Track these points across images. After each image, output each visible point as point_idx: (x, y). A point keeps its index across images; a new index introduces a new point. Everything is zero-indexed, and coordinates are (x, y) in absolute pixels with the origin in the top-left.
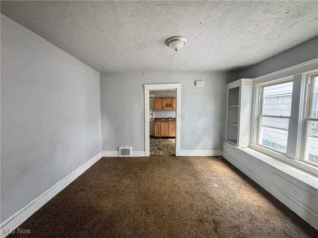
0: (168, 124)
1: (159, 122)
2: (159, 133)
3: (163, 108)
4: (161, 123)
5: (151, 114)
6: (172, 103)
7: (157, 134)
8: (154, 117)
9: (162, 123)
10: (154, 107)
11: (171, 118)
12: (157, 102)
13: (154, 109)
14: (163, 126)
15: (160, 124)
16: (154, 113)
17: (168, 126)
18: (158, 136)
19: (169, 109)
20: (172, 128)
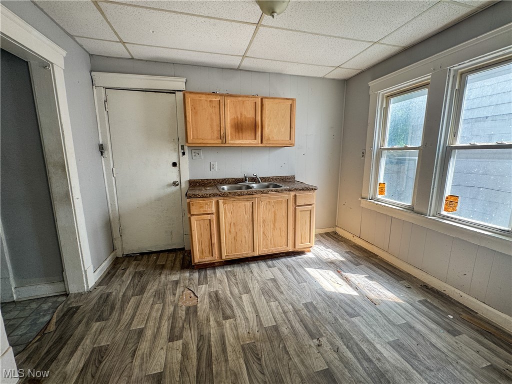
0: (249, 204)
1: (208, 201)
2: (212, 245)
3: (223, 138)
4: (218, 203)
5: (174, 164)
6: (259, 118)
7: (202, 252)
8: (186, 177)
9: (224, 203)
10: (182, 135)
11: (254, 180)
12: (194, 108)
13: (182, 142)
14: (229, 215)
15: (214, 210)
16: (185, 161)
17: (248, 216)
18: (208, 259)
19: (247, 140)
20: (264, 221)
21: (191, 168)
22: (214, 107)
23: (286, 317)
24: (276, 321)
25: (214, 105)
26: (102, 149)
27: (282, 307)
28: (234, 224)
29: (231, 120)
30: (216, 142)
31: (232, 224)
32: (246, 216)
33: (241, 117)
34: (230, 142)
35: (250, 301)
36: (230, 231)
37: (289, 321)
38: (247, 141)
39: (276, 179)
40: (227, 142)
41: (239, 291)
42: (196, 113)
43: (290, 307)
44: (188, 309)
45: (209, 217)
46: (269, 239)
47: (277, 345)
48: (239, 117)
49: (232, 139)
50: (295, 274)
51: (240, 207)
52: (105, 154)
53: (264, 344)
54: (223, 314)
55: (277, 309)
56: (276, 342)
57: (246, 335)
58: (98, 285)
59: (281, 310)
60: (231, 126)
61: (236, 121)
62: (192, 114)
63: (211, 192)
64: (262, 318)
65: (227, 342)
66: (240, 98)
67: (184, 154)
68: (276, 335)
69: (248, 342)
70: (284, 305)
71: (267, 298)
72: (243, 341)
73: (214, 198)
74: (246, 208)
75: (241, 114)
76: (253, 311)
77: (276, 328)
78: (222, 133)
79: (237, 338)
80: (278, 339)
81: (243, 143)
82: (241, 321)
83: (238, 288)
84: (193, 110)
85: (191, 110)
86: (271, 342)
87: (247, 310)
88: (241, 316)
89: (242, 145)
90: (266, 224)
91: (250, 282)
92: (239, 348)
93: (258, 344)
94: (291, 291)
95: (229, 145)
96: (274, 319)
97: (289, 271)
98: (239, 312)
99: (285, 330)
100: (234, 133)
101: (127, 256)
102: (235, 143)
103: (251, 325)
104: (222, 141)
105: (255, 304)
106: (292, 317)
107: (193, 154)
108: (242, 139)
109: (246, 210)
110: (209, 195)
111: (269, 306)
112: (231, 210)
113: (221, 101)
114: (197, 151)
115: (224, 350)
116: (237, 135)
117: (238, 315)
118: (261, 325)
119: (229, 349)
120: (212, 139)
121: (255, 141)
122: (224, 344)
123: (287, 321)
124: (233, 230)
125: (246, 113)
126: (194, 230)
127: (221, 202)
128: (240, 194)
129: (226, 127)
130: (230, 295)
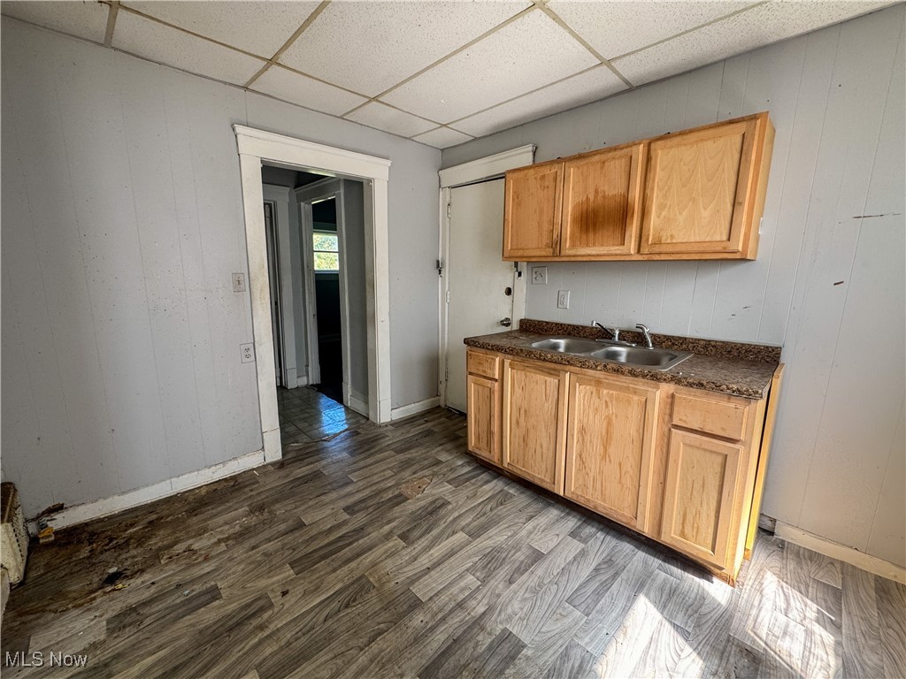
21: (529, 301)
22: (548, 187)
23: (451, 612)
24: (431, 599)
25: (546, 183)
26: (439, 267)
27: (471, 596)
28: (525, 411)
29: (574, 208)
30: (543, 253)
31: (522, 411)
32: (546, 405)
33: (596, 197)
34: (567, 252)
35: (454, 546)
36: (518, 423)
37: (444, 619)
38: (602, 248)
39: (705, 347)
40: (562, 253)
41: (468, 525)
42: (519, 204)
43: (481, 609)
44: (400, 495)
45: (489, 383)
46: (591, 475)
47: (381, 619)
48: (591, 197)
49: (573, 246)
50: (594, 585)
51: (537, 383)
52: (442, 274)
53: (375, 601)
54: (408, 530)
55: (462, 590)
56: (387, 615)
57: (383, 572)
58: (391, 425)
59: (462, 597)
60: (574, 220)
61: (585, 207)
62: (513, 207)
63: (498, 343)
64: (427, 576)
65: (364, 556)
66: (597, 158)
67: (520, 274)
68: (401, 610)
69: (371, 580)
70: (480, 598)
71: (479, 565)
72: (370, 574)
73: (499, 354)
74: (548, 388)
75: (596, 191)
76: (436, 560)
77: (416, 604)
78: (555, 236)
79: (374, 565)
80: (395, 617)
81: (594, 253)
82: (406, 555)
83: (473, 520)
84: (516, 199)
85: (513, 200)
86: (385, 609)
87: (432, 551)
88: (417, 550)
89: (593, 259)
90: (587, 438)
91: (502, 527)
92: (357, 574)
93: (374, 592)
94: (527, 595)
95: (568, 259)
96: (436, 595)
97: (596, 570)
98: (424, 545)
99: (418, 620)
100: (578, 235)
101: (449, 409)
102: (578, 253)
103: (405, 570)
104: (554, 253)
105: (452, 555)
106: (454, 621)
107: (534, 276)
108: (594, 245)
109: (548, 391)
110: (492, 346)
111: (461, 576)
112: (523, 384)
113: (558, 174)
114: (539, 270)
115: (349, 560)
116: (584, 237)
117: (416, 546)
118: (413, 582)
119: (353, 565)
120: (538, 248)
121: (621, 247)
122: (358, 555)
123: (440, 616)
124: (522, 421)
125: (606, 188)
126: (471, 398)
127: (507, 362)
128: (538, 356)
129: (564, 223)
130: (451, 518)
